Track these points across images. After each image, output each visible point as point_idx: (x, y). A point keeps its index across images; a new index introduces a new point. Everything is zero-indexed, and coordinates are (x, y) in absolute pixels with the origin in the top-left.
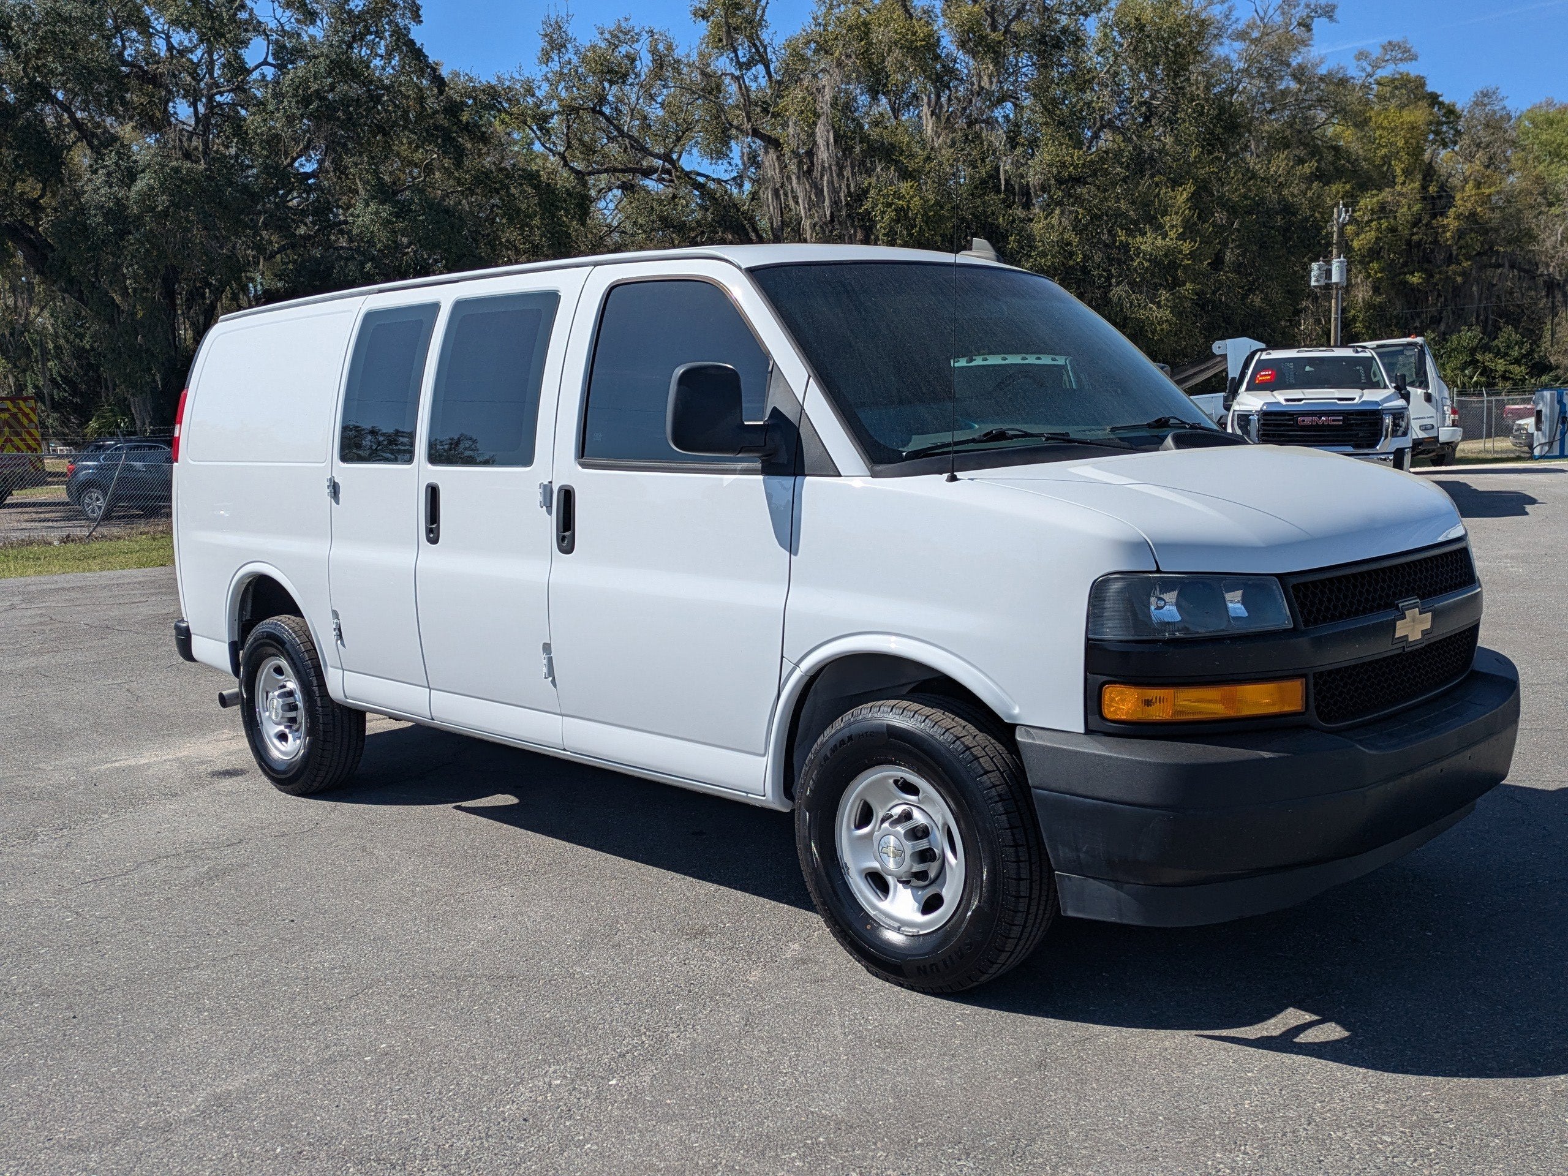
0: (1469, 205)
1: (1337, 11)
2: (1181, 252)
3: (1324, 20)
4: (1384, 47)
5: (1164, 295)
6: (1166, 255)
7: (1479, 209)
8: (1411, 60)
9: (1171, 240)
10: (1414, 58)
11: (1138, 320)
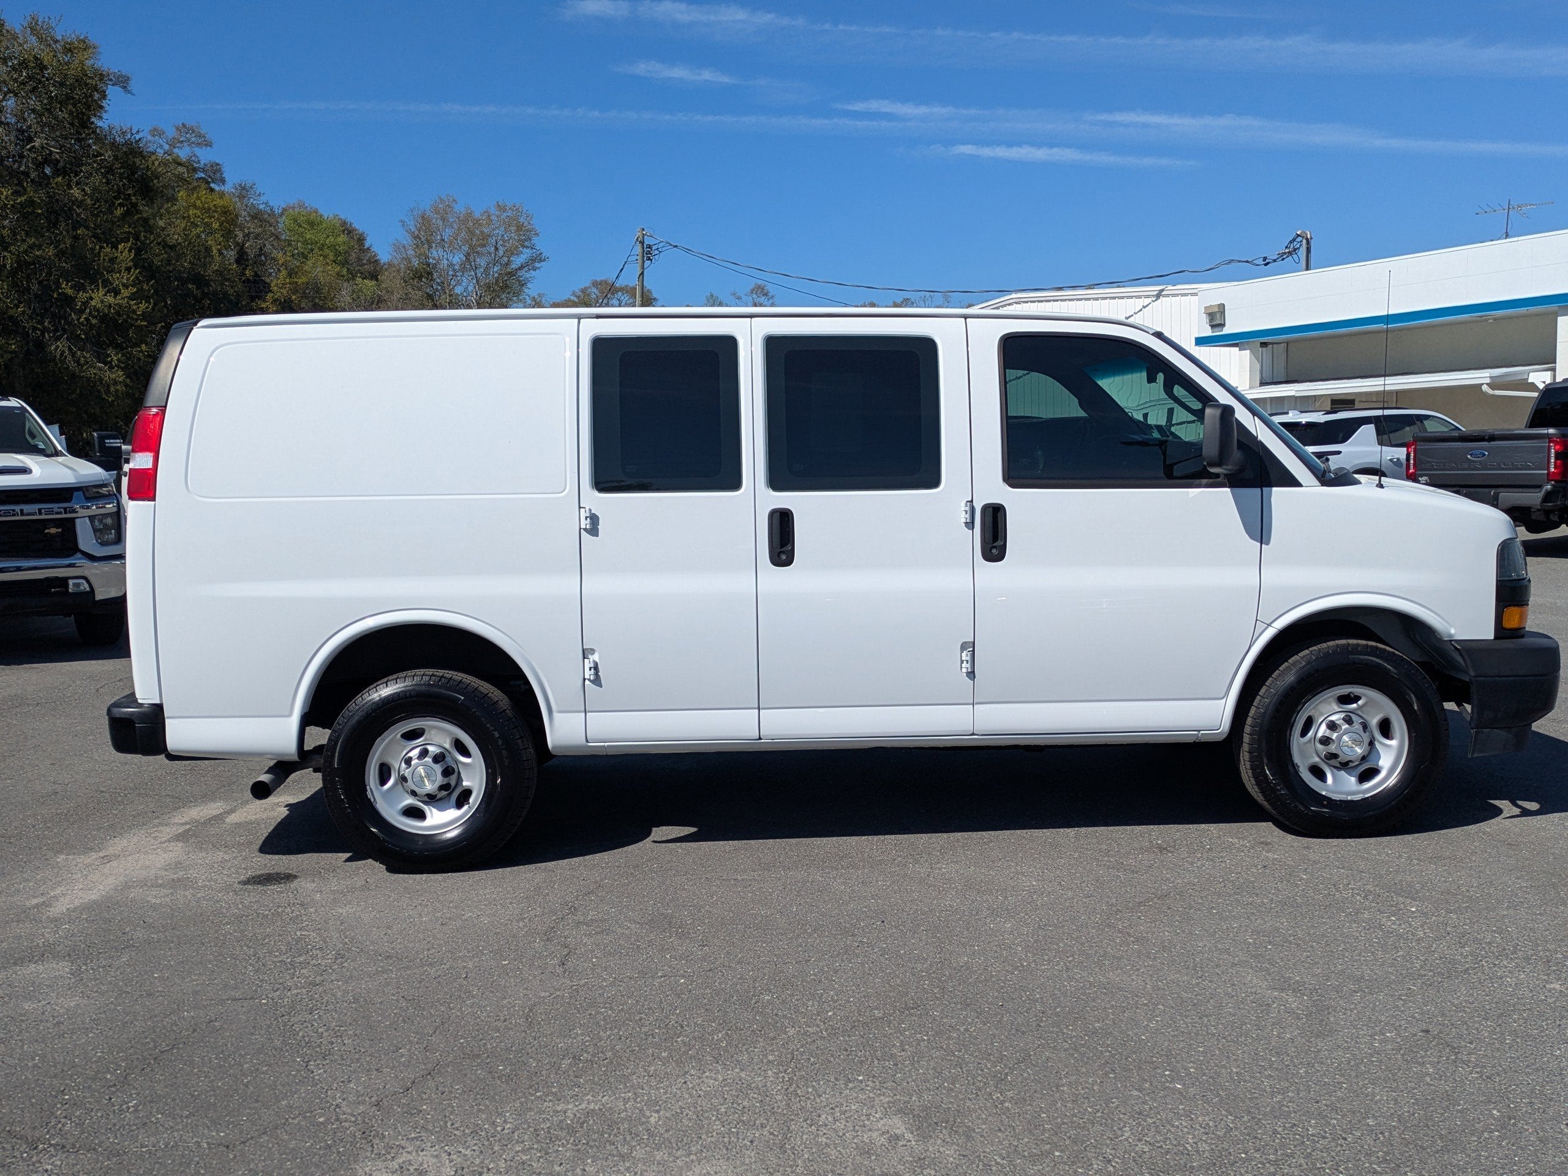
0: (284, 291)
1: (131, 82)
2: (134, 312)
3: (117, 89)
4: (177, 129)
5: (115, 357)
6: (118, 313)
7: (294, 297)
8: (207, 145)
9: (122, 298)
10: (209, 144)
11: (88, 379)
